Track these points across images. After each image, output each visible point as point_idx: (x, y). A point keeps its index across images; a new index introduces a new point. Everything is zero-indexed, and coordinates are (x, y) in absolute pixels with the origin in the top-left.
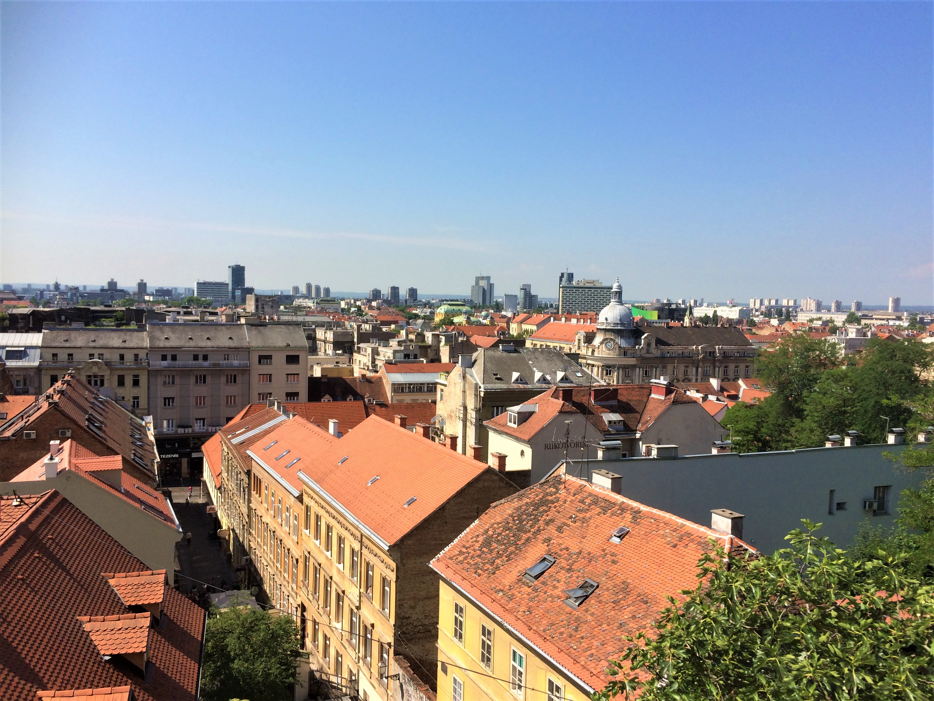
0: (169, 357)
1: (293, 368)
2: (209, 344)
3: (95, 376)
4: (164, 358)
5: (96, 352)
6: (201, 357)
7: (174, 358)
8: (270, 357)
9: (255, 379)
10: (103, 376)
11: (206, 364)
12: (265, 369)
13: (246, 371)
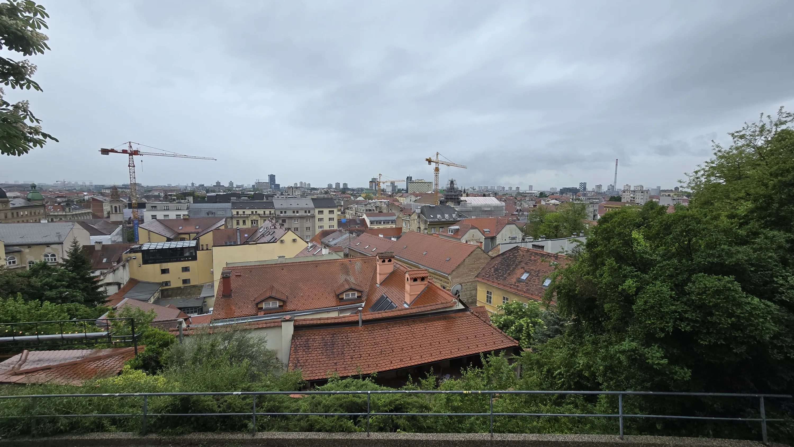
0: (283, 212)
1: (331, 216)
2: (298, 206)
3: (255, 220)
4: (281, 212)
6: (296, 212)
7: (285, 212)
8: (323, 211)
9: (317, 220)
10: (257, 220)
11: (297, 215)
12: (321, 216)
13: (313, 217)
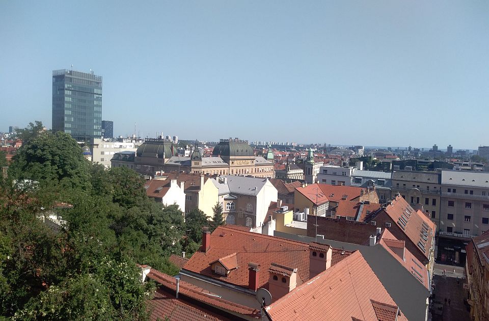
3: (415, 198)
4: (449, 190)
5: (416, 184)
6: (469, 192)
7: (454, 191)
10: (418, 198)
11: (472, 196)
